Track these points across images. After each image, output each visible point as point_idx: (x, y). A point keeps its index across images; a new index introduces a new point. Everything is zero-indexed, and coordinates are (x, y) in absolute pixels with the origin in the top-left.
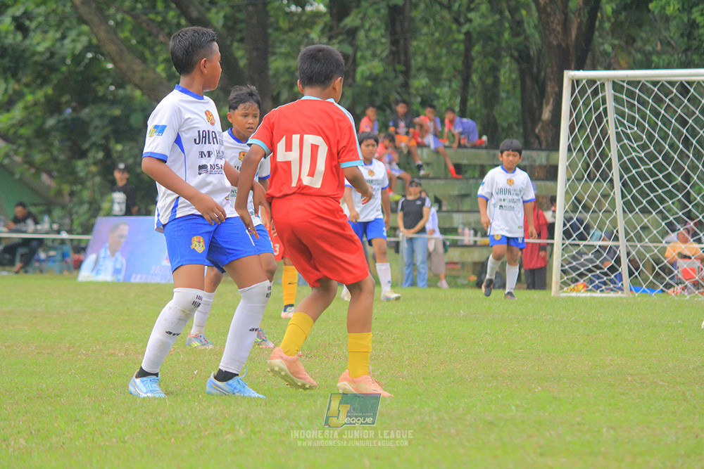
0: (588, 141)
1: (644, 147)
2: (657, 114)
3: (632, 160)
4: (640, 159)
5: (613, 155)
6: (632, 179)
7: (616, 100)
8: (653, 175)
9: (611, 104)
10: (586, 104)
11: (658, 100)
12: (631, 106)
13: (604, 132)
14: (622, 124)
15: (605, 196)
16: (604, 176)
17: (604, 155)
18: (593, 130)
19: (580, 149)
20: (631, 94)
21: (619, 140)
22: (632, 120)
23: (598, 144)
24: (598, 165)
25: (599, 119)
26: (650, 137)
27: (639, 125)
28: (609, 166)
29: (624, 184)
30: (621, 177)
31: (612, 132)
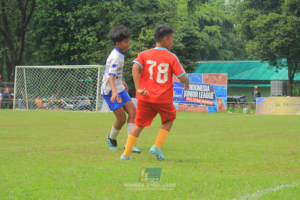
0: (20, 79)
1: (31, 81)
2: (33, 74)
3: (29, 83)
4: (30, 83)
5: (25, 82)
6: (29, 87)
7: (26, 72)
8: (33, 86)
9: (25, 73)
10: (20, 73)
11: (34, 72)
12: (29, 73)
13: (23, 78)
14: (27, 77)
15: (24, 90)
16: (23, 86)
17: (23, 82)
18: (21, 78)
19: (19, 82)
20: (29, 71)
21: (26, 79)
22: (29, 76)
23: (22, 80)
24: (22, 84)
25: (22, 75)
26: (32, 79)
27: (30, 77)
28: (24, 85)
29: (27, 88)
30: (27, 87)
31: (25, 78)
